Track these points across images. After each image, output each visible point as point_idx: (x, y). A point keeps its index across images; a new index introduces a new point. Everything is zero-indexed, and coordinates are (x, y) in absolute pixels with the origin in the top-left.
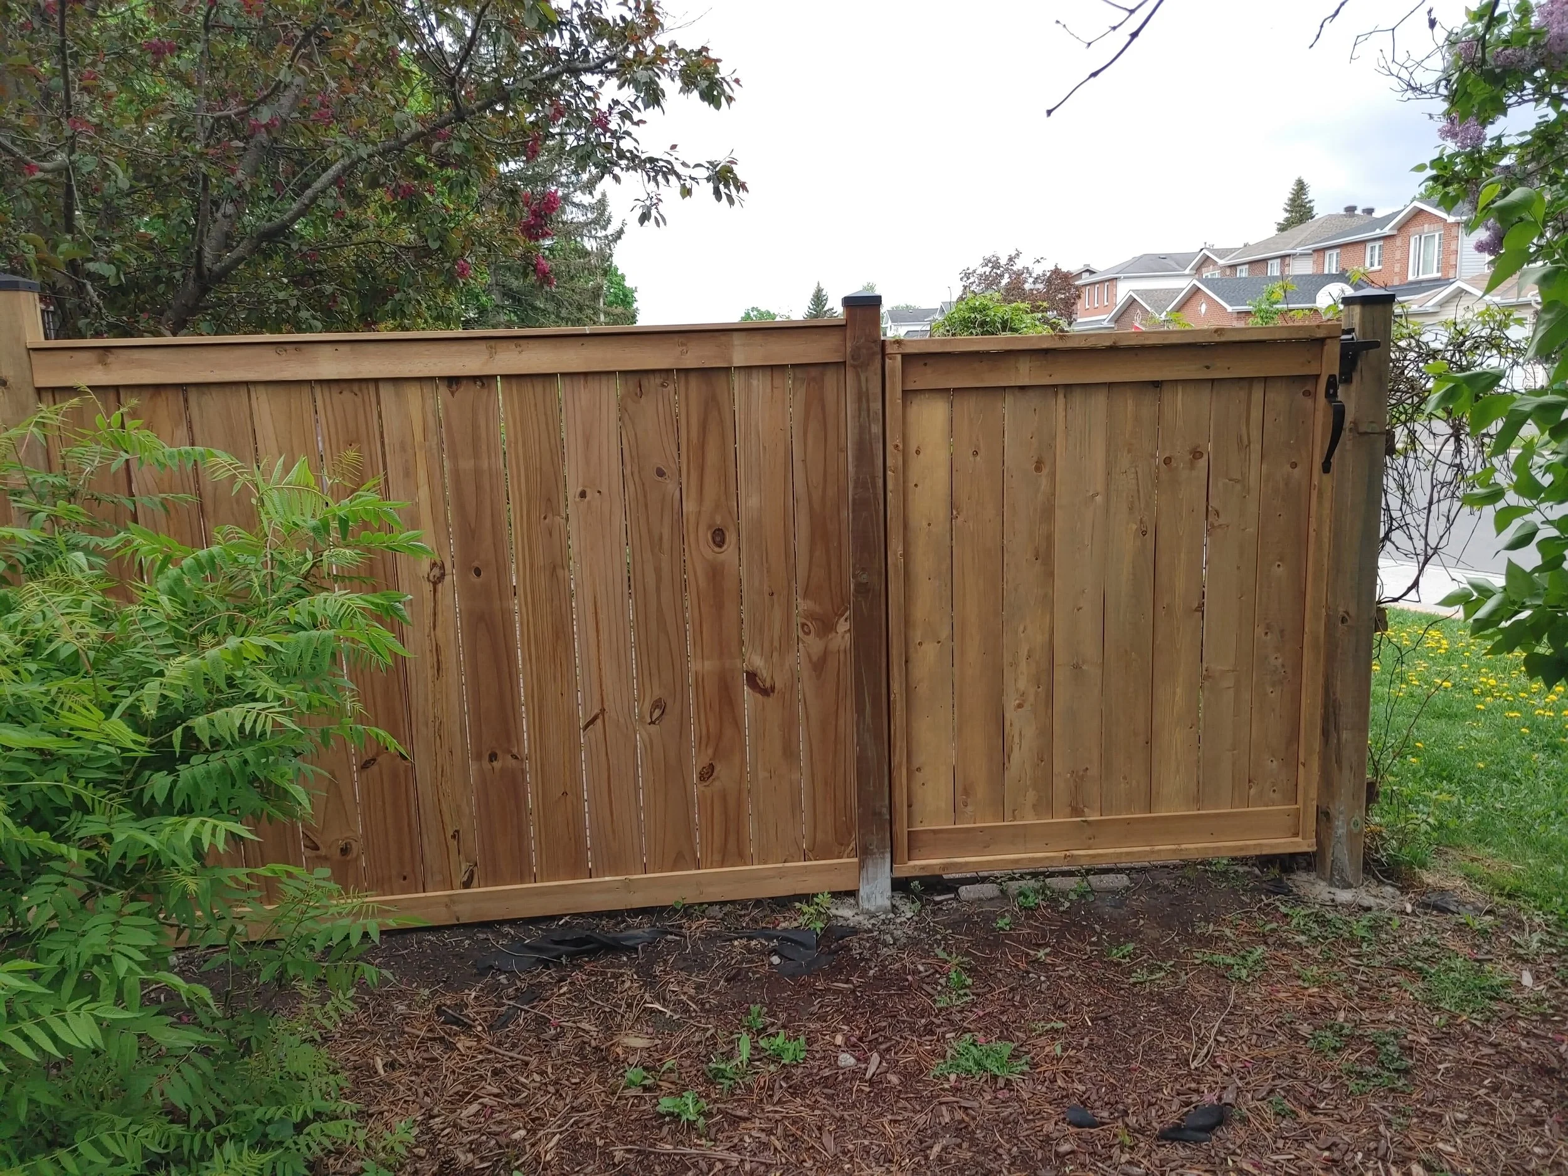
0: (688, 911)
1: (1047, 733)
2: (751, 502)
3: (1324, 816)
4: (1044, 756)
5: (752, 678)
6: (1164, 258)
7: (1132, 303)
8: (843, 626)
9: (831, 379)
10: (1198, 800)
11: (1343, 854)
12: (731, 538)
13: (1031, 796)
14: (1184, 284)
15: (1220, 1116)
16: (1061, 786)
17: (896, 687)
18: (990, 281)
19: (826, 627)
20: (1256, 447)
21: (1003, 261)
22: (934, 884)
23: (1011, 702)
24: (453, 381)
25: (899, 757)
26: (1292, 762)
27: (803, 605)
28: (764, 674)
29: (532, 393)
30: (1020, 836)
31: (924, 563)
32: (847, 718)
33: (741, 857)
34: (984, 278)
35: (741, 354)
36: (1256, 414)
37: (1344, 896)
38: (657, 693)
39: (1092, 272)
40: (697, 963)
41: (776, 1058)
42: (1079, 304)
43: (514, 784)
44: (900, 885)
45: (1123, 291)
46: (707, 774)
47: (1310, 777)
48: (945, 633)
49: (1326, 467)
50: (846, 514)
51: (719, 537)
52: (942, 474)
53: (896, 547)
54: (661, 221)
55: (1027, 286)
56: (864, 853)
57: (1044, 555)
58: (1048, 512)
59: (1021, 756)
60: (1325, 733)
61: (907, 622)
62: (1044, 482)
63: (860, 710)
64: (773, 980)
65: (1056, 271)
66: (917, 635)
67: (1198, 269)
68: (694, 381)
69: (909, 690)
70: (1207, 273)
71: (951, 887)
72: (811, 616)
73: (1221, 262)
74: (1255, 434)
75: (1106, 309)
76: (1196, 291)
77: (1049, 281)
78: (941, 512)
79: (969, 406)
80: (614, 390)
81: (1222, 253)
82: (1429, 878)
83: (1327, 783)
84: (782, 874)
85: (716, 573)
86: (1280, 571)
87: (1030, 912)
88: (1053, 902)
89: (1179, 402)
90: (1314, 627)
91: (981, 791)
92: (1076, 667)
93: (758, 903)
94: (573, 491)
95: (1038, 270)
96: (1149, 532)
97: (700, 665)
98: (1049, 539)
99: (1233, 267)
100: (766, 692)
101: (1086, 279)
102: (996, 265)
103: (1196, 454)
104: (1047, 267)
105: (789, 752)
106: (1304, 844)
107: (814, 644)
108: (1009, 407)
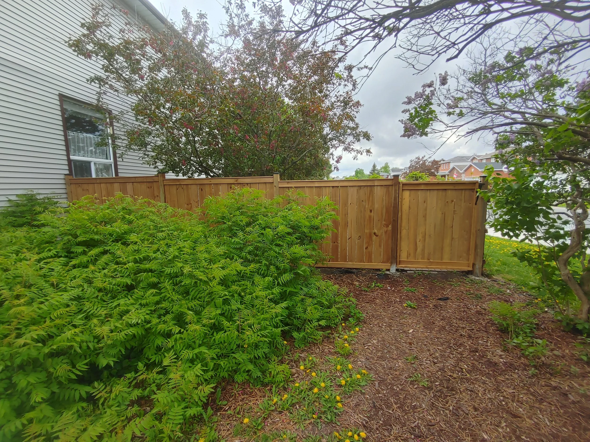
0: (362, 269)
1: (424, 246)
2: (376, 206)
3: (474, 265)
4: (423, 250)
5: (375, 233)
6: (463, 157)
7: (454, 168)
8: (390, 226)
9: (390, 187)
10: (451, 260)
11: (478, 271)
12: (373, 211)
13: (421, 256)
14: (468, 164)
15: (447, 299)
16: (426, 255)
17: (399, 236)
18: (417, 163)
19: (387, 226)
20: (463, 200)
21: (421, 158)
22: (403, 270)
23: (418, 241)
24: (333, 187)
25: (398, 248)
26: (468, 254)
27: (384, 222)
28: (377, 233)
29: (345, 188)
30: (418, 263)
31: (404, 217)
32: (390, 241)
33: (371, 262)
34: (416, 162)
35: (376, 183)
36: (463, 195)
37: (478, 278)
38: (360, 235)
39: (444, 160)
40: (363, 276)
41: (378, 286)
42: (440, 168)
43: (337, 247)
44: (397, 270)
45: (452, 165)
46: (366, 248)
47: (472, 257)
48: (407, 228)
49: (476, 204)
50: (392, 208)
51: (371, 211)
52: (408, 202)
53: (400, 214)
54: (357, 159)
55: (427, 164)
56: (392, 263)
57: (425, 216)
58: (426, 210)
59: (419, 249)
60: (475, 250)
61: (401, 226)
62: (425, 205)
63: (392, 239)
64: (376, 279)
65: (434, 161)
66: (402, 228)
67: (472, 160)
68: (369, 187)
69: (401, 237)
70: (475, 161)
71: (406, 271)
72: (385, 224)
73: (478, 158)
74: (463, 198)
75: (447, 170)
76: (471, 166)
77: (432, 163)
78: (407, 209)
79: (413, 192)
80: (356, 189)
81: (479, 156)
82: (494, 277)
83: (475, 259)
84: (378, 265)
85: (370, 217)
86: (467, 221)
87: (419, 275)
88: (424, 274)
89: (449, 192)
90: (473, 231)
91: (412, 255)
92: (430, 235)
93: (373, 269)
94: (349, 203)
95: (430, 160)
96: (444, 214)
97: (367, 231)
98: (426, 215)
99: (482, 160)
100: (377, 236)
101: (442, 162)
102: (419, 159)
103: (452, 201)
104: (432, 159)
105: (380, 246)
106: (470, 269)
107: (385, 229)
108: (420, 193)
